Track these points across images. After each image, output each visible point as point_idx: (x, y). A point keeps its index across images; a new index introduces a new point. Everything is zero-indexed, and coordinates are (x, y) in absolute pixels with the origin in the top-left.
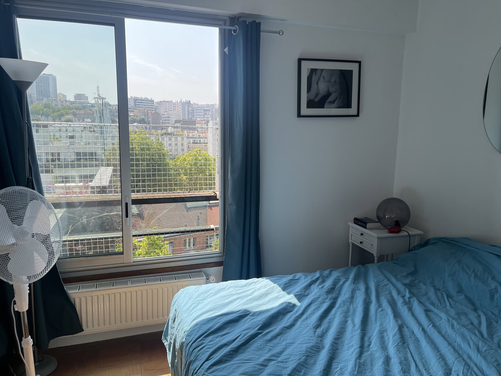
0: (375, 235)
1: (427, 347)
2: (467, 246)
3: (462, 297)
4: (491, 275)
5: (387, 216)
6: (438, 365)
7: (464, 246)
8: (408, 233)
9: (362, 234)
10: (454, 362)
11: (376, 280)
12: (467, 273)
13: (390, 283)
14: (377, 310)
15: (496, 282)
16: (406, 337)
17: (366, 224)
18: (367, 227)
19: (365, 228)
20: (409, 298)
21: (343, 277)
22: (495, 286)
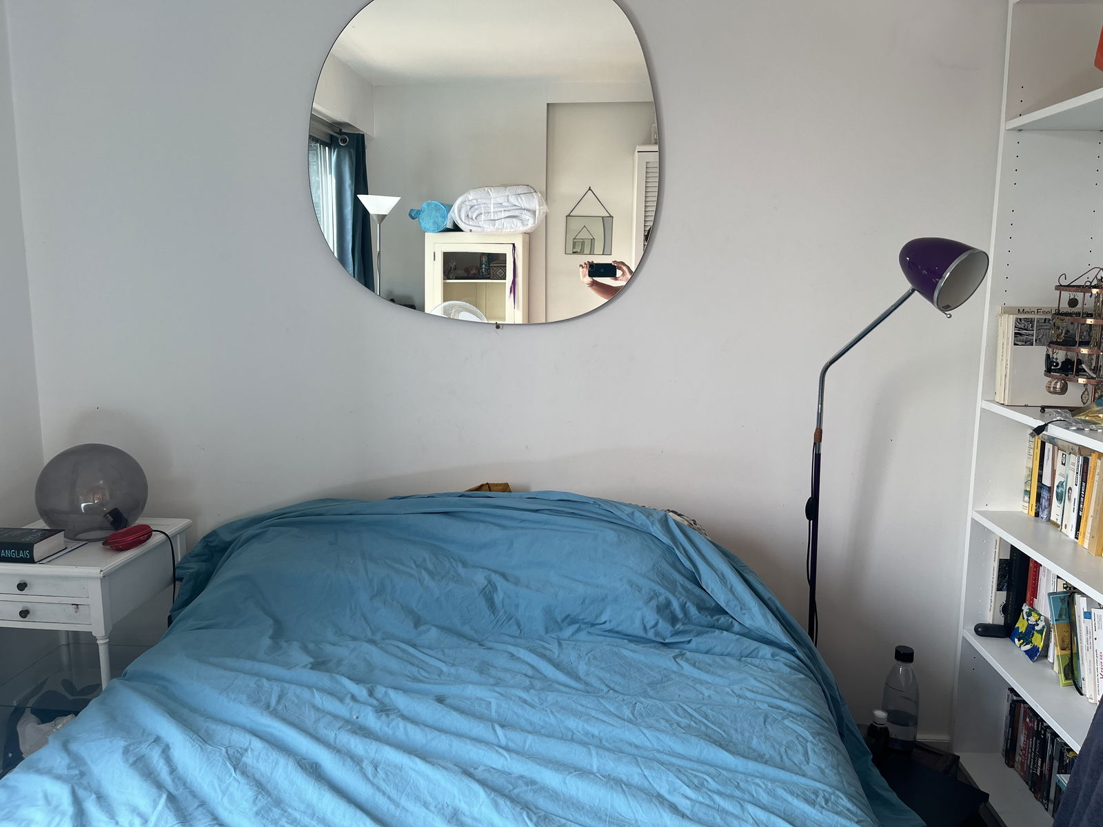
0: (95, 571)
1: (567, 781)
2: (353, 517)
3: (434, 633)
4: (455, 560)
5: (83, 505)
6: (641, 807)
7: (349, 517)
8: (164, 533)
9: (22, 586)
10: (644, 775)
11: (245, 697)
12: (412, 576)
13: (287, 685)
14: (365, 776)
15: (481, 570)
16: (507, 791)
17: (30, 547)
18: (36, 558)
19: (30, 560)
20: (371, 694)
21: (140, 743)
22: (486, 578)
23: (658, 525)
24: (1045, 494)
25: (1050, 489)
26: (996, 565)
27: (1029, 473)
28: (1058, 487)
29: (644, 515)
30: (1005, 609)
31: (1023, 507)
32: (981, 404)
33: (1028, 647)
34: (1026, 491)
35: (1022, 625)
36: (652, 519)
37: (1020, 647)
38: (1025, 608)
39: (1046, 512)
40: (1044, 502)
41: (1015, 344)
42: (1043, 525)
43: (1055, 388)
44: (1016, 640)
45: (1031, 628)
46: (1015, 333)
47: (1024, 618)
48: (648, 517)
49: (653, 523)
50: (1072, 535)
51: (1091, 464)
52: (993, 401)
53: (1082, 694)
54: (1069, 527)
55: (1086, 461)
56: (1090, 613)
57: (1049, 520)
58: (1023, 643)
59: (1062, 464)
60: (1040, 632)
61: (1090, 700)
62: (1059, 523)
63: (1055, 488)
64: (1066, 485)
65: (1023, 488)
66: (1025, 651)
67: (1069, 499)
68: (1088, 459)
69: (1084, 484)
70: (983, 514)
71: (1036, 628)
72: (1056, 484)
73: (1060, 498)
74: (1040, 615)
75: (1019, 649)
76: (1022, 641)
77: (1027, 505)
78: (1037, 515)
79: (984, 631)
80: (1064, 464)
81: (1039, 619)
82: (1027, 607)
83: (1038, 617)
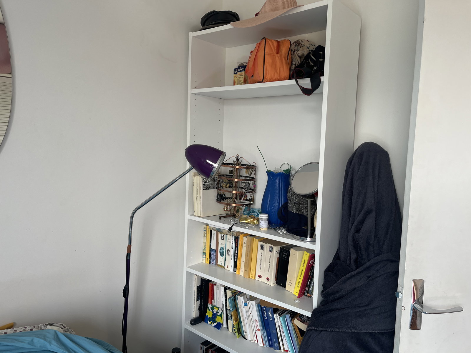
23: (54, 342)
24: (213, 253)
25: (216, 251)
26: (196, 290)
27: (205, 244)
28: (220, 249)
29: (42, 339)
30: (200, 309)
31: (203, 260)
32: (187, 217)
33: (215, 324)
34: (204, 253)
35: (209, 314)
36: (48, 339)
37: (211, 325)
38: (210, 306)
39: (215, 261)
40: (213, 257)
41: (203, 190)
42: (214, 267)
43: (227, 209)
44: (208, 322)
45: (215, 315)
46: (203, 185)
47: (209, 310)
48: (45, 340)
49: (50, 343)
50: (231, 270)
51: (240, 239)
52: (193, 215)
53: (246, 339)
54: (229, 267)
55: (237, 238)
56: (247, 303)
57: (216, 264)
58: (212, 323)
59: (222, 239)
60: (221, 315)
61: (251, 341)
62: (223, 265)
63: (219, 250)
64: (226, 249)
65: (202, 251)
66: (214, 326)
67: (228, 254)
68: (238, 237)
69: (236, 248)
70: (191, 267)
71: (218, 314)
72: (219, 248)
73: (222, 254)
74: (218, 308)
75: (210, 326)
76: (211, 322)
77: (205, 259)
78: (210, 263)
79: (195, 322)
80: (223, 239)
81: (218, 309)
82: (211, 305)
83: (217, 309)
